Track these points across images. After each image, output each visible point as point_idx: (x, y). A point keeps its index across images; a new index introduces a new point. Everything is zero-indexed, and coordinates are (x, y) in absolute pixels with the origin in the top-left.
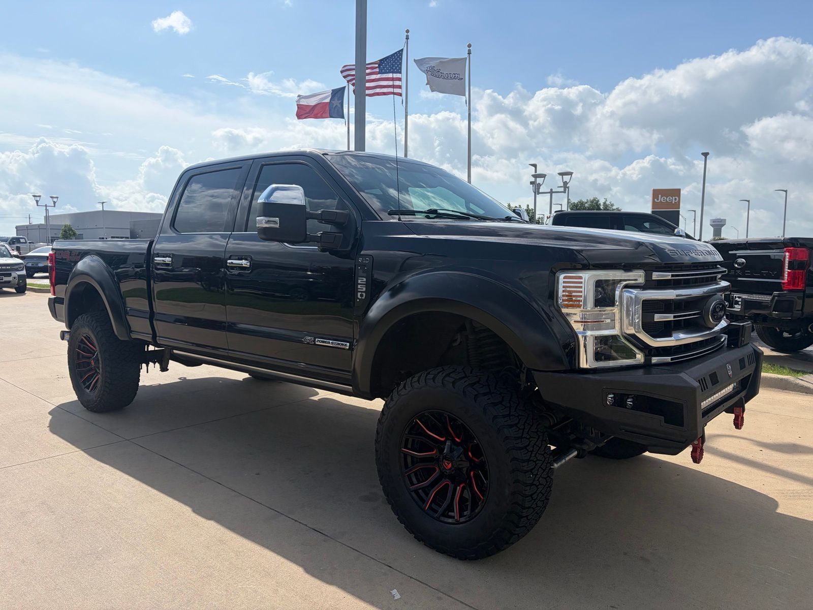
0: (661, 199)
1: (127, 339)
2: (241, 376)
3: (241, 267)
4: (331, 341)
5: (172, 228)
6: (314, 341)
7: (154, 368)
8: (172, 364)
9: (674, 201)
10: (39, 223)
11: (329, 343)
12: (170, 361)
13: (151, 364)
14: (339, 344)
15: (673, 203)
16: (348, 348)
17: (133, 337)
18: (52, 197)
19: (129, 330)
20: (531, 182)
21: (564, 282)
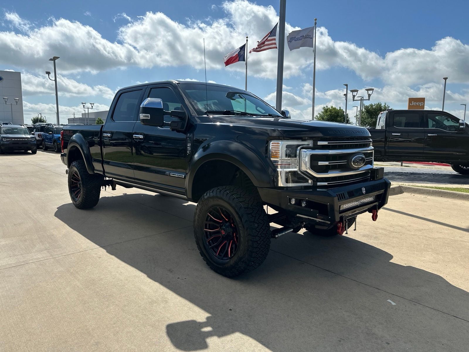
0: (413, 103)
1: (93, 173)
2: (154, 194)
3: (139, 138)
4: (177, 174)
5: (111, 119)
6: (170, 174)
7: (109, 188)
8: (118, 186)
9: (421, 105)
10: (80, 117)
11: (176, 175)
12: (117, 185)
13: (107, 186)
14: (180, 175)
15: (421, 106)
16: (183, 177)
17: (95, 172)
18: (82, 103)
19: (93, 169)
20: (344, 94)
21: (272, 146)
